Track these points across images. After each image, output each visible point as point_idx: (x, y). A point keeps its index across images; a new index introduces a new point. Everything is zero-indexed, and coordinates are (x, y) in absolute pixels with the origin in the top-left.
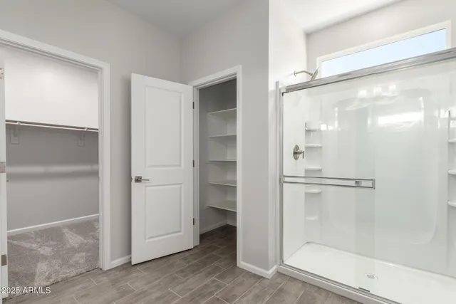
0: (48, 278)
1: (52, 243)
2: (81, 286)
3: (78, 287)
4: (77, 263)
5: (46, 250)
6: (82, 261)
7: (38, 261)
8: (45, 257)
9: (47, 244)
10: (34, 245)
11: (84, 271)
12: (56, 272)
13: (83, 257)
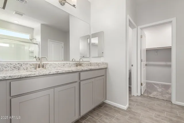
0: (154, 96)
1: (163, 89)
2: (160, 102)
3: (159, 102)
4: (165, 97)
5: (160, 90)
6: (167, 97)
7: (155, 91)
8: (158, 91)
9: (162, 88)
10: (158, 87)
11: (165, 99)
12: (157, 96)
13: (169, 96)
